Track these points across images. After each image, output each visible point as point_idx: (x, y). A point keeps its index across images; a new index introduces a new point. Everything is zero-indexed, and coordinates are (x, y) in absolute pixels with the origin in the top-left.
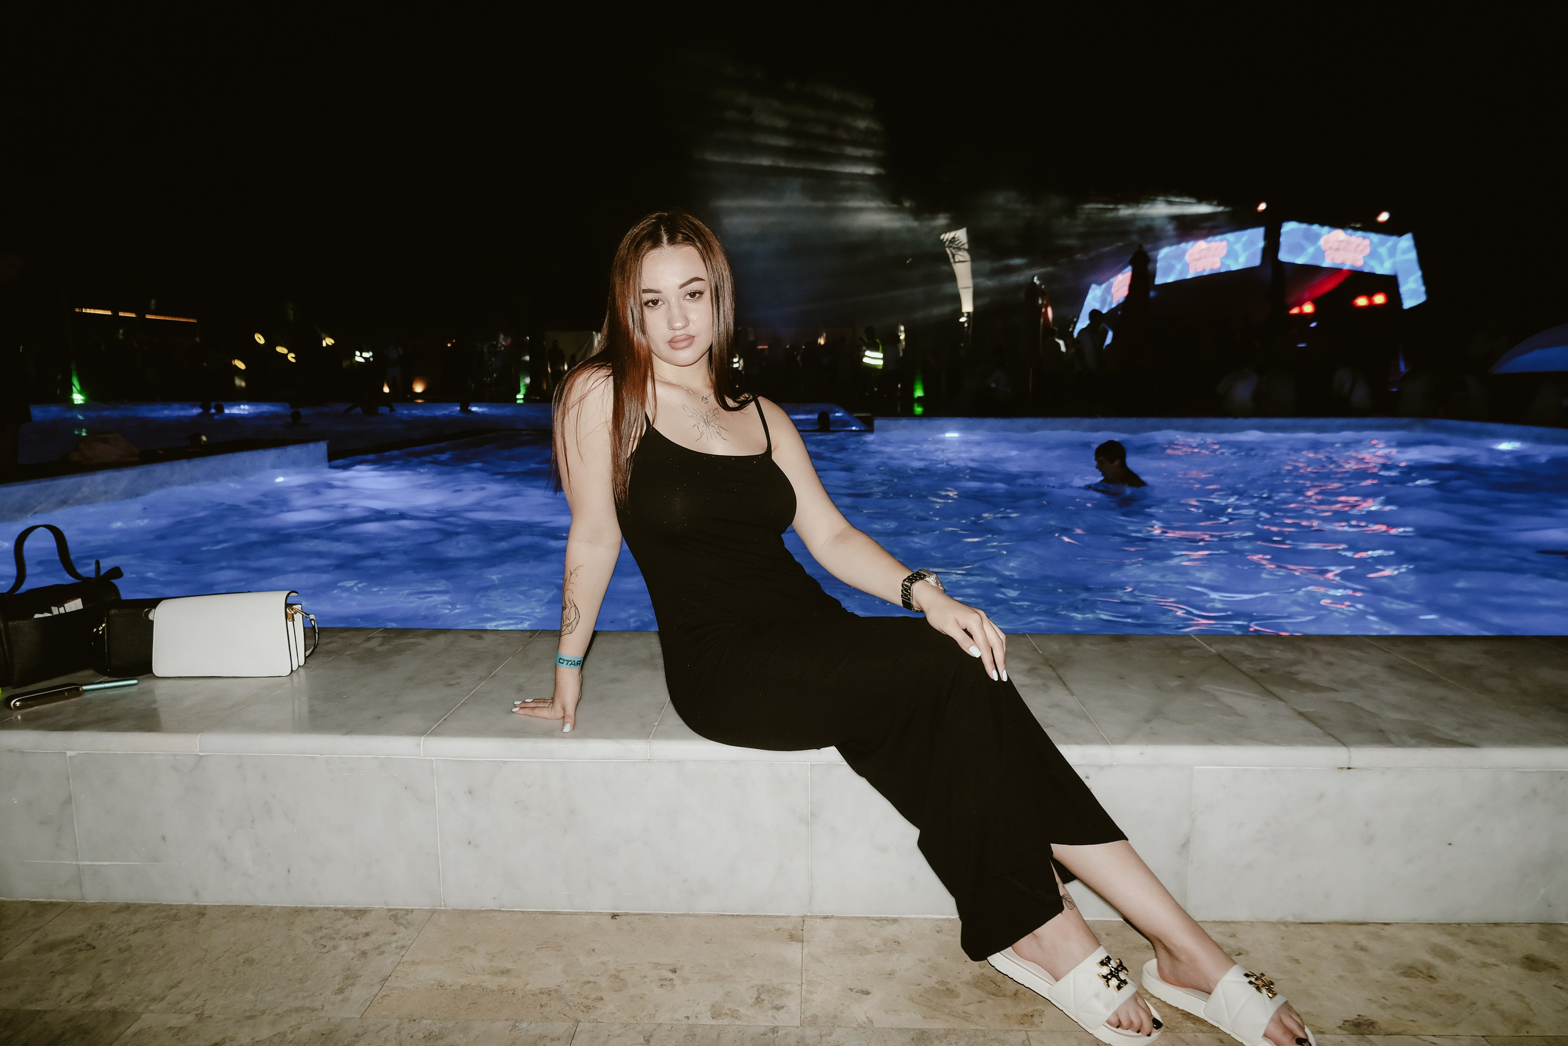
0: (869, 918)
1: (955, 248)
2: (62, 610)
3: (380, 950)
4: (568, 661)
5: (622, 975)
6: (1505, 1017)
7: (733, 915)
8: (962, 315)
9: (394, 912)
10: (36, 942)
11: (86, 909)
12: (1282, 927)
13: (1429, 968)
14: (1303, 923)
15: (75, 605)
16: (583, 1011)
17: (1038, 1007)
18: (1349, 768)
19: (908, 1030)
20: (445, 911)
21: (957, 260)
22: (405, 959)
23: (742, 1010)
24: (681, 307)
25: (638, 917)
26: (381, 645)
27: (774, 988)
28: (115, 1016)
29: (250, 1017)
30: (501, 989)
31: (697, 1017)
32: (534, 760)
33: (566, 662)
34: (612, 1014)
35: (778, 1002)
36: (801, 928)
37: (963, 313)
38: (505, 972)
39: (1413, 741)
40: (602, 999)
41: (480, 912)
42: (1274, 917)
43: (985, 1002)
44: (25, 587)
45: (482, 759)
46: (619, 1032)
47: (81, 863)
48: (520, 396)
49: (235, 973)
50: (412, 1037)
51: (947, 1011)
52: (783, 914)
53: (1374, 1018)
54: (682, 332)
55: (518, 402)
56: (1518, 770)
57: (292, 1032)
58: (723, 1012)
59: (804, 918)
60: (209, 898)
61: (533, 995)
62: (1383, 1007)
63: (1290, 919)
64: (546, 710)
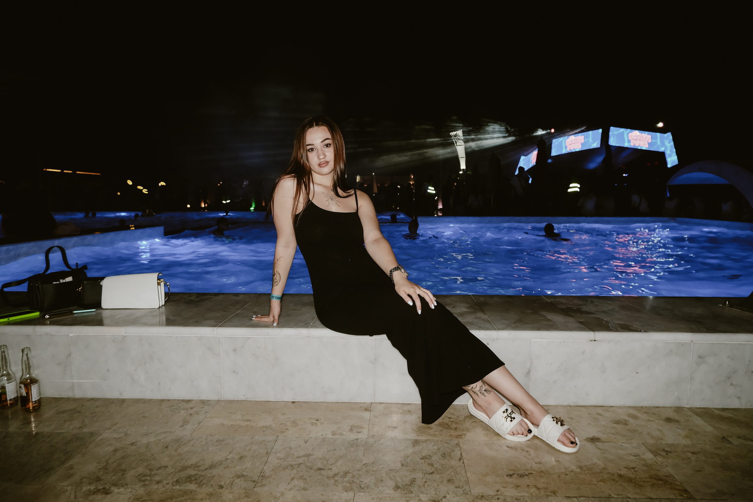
0: (398, 403)
1: (456, 139)
2: (64, 281)
3: (197, 413)
4: (276, 297)
5: (296, 422)
6: (653, 437)
7: (342, 402)
8: (460, 170)
9: (202, 401)
10: (57, 410)
11: (75, 400)
12: (569, 407)
13: (625, 421)
14: (578, 406)
15: (69, 279)
16: (280, 433)
17: (464, 433)
18: (595, 341)
19: (410, 440)
20: (224, 401)
21: (458, 144)
22: (208, 416)
23: (344, 433)
24: (322, 150)
25: (303, 403)
26: (195, 298)
27: (358, 426)
28: (92, 434)
29: (146, 435)
30: (247, 426)
31: (326, 435)
32: (261, 337)
33: (275, 298)
34: (292, 434)
35: (359, 430)
36: (370, 406)
37: (461, 169)
38: (250, 420)
39: (622, 330)
40: (288, 429)
41: (237, 401)
42: (566, 404)
43: (443, 431)
44: (49, 272)
45: (240, 337)
46: (294, 440)
47: (74, 381)
48: (252, 208)
49: (139, 421)
50: (211, 441)
51: (427, 434)
52: (363, 402)
53: (599, 437)
54: (323, 160)
55: (252, 211)
56: (664, 342)
57: (163, 439)
58: (337, 434)
59: (371, 403)
60: (126, 395)
61: (260, 428)
62: (604, 434)
63: (572, 404)
64: (266, 318)
